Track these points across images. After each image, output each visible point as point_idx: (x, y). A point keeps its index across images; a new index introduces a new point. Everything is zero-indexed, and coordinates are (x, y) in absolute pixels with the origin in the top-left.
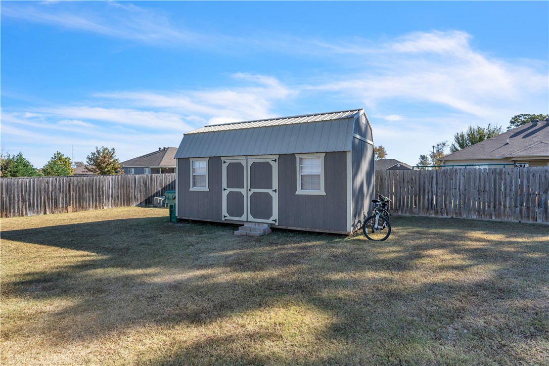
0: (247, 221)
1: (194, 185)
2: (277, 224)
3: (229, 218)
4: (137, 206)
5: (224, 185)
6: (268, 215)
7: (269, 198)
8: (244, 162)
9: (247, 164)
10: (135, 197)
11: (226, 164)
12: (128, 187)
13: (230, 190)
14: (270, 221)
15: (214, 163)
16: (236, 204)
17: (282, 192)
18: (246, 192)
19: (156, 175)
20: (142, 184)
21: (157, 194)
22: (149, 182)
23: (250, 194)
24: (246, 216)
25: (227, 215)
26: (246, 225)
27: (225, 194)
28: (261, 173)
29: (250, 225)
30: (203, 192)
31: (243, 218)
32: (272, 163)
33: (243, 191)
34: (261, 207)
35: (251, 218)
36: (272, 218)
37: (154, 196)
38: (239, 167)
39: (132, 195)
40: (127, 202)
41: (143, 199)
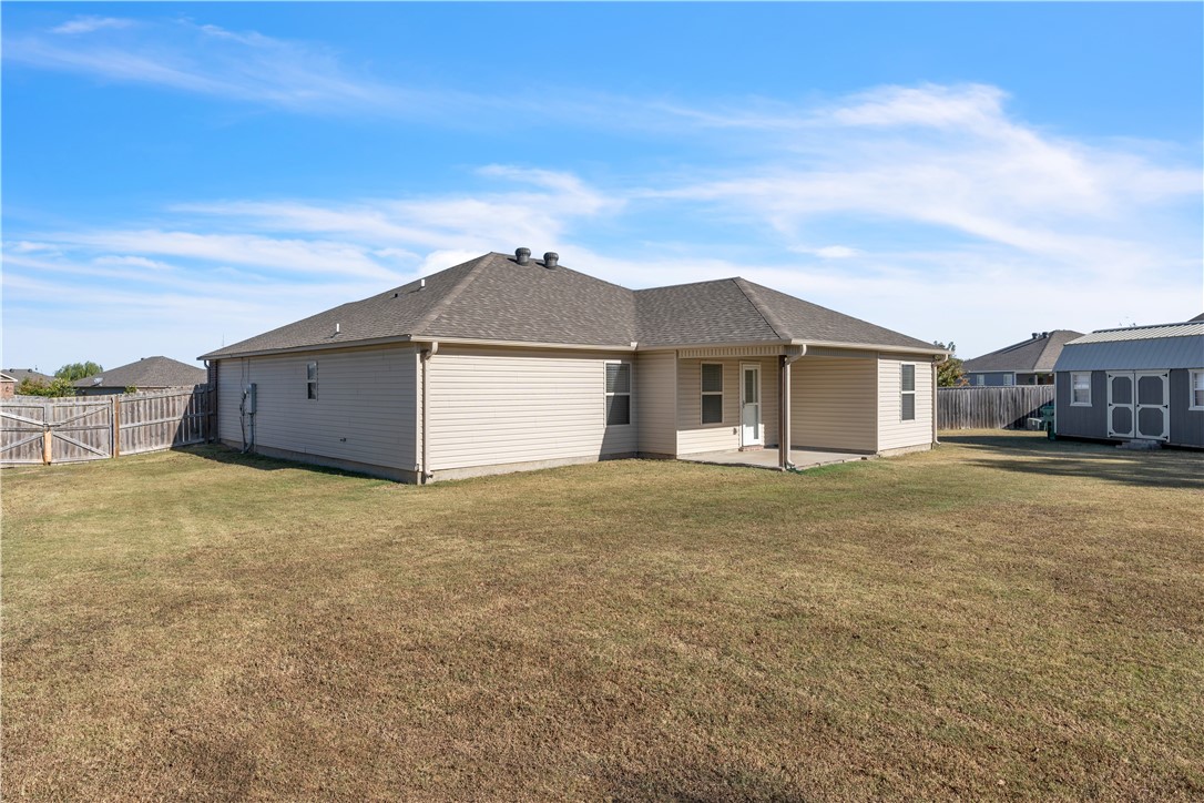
0: (1135, 438)
1: (1076, 400)
2: (1168, 441)
3: (1115, 434)
4: (1005, 428)
5: (1110, 400)
6: (1159, 431)
7: (1159, 413)
8: (1131, 377)
9: (1134, 379)
10: (1001, 417)
11: (1112, 379)
12: (991, 403)
13: (1115, 405)
14: (1160, 438)
15: (1098, 378)
16: (1122, 420)
17: (1173, 407)
18: (1135, 407)
19: (1030, 386)
20: (1010, 400)
21: (1032, 414)
22: (1019, 398)
23: (1138, 409)
24: (1135, 432)
25: (1112, 431)
26: (1132, 441)
27: (1110, 410)
28: (1150, 388)
29: (1138, 441)
30: (1086, 408)
31: (1131, 435)
32: (1163, 378)
33: (1131, 407)
34: (1150, 422)
35: (1139, 435)
36: (1163, 435)
37: (1027, 416)
38: (1127, 380)
39: (996, 414)
40: (991, 423)
41: (1012, 421)
